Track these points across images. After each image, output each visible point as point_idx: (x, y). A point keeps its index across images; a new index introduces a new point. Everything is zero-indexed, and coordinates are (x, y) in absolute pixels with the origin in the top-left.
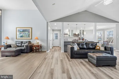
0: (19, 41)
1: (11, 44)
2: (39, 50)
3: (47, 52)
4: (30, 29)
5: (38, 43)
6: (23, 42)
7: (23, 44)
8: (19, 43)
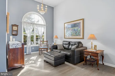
1: (58, 45)
6: (71, 43)
7: (70, 47)
8: (66, 44)
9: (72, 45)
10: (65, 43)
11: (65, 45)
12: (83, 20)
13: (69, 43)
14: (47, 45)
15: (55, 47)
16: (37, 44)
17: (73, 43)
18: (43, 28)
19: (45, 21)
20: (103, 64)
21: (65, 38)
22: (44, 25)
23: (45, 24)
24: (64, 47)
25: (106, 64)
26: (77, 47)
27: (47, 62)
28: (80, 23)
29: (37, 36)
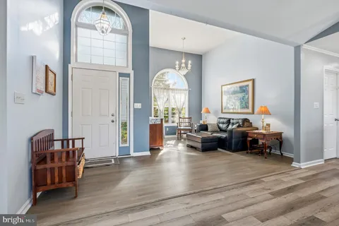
0: (224, 118)
1: (210, 124)
2: (270, 150)
3: (294, 164)
4: (250, 83)
5: (268, 125)
6: (231, 121)
7: (230, 127)
8: (223, 123)
9: (233, 124)
10: (222, 120)
11: (221, 125)
12: (253, 80)
13: (229, 122)
14: (191, 125)
15: (204, 128)
16: (173, 122)
17: (234, 121)
18: (183, 96)
19: (186, 82)
20: (282, 154)
21: (222, 112)
22: (186, 90)
23: (187, 88)
24: (219, 128)
25: (286, 154)
26: (239, 126)
27: (192, 147)
28: (248, 86)
29: (173, 109)
